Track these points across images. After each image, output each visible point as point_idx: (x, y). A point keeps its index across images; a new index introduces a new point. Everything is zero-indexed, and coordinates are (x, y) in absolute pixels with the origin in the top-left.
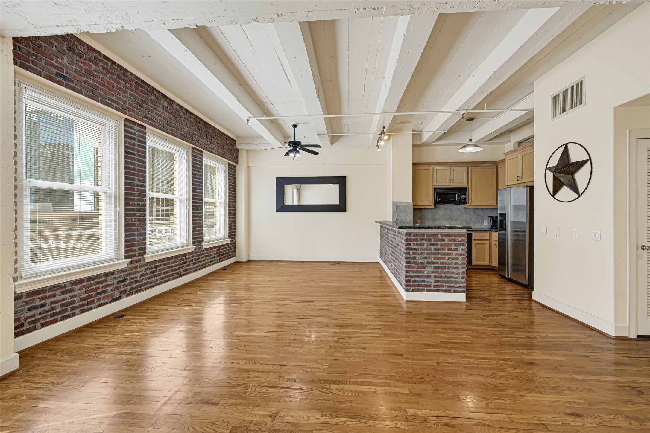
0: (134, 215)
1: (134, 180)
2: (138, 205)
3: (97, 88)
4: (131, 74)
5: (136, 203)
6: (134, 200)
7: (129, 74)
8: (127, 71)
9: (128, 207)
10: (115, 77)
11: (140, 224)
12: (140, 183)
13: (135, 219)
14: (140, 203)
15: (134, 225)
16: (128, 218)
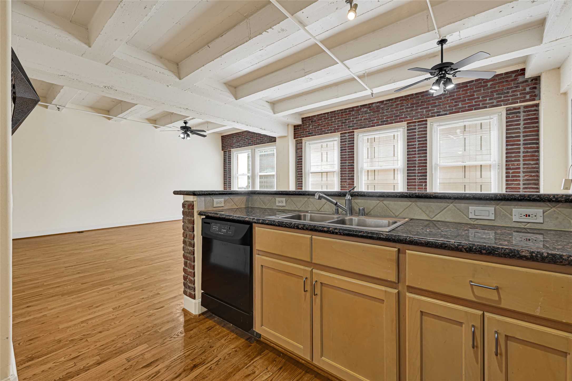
0: (346, 182)
1: (346, 163)
2: (349, 176)
3: (321, 129)
4: (337, 111)
5: (347, 175)
6: (346, 174)
7: (336, 112)
8: (335, 111)
9: (342, 178)
10: (330, 119)
11: (350, 186)
12: (350, 164)
13: (346, 184)
14: (350, 175)
15: (346, 187)
16: (342, 183)
